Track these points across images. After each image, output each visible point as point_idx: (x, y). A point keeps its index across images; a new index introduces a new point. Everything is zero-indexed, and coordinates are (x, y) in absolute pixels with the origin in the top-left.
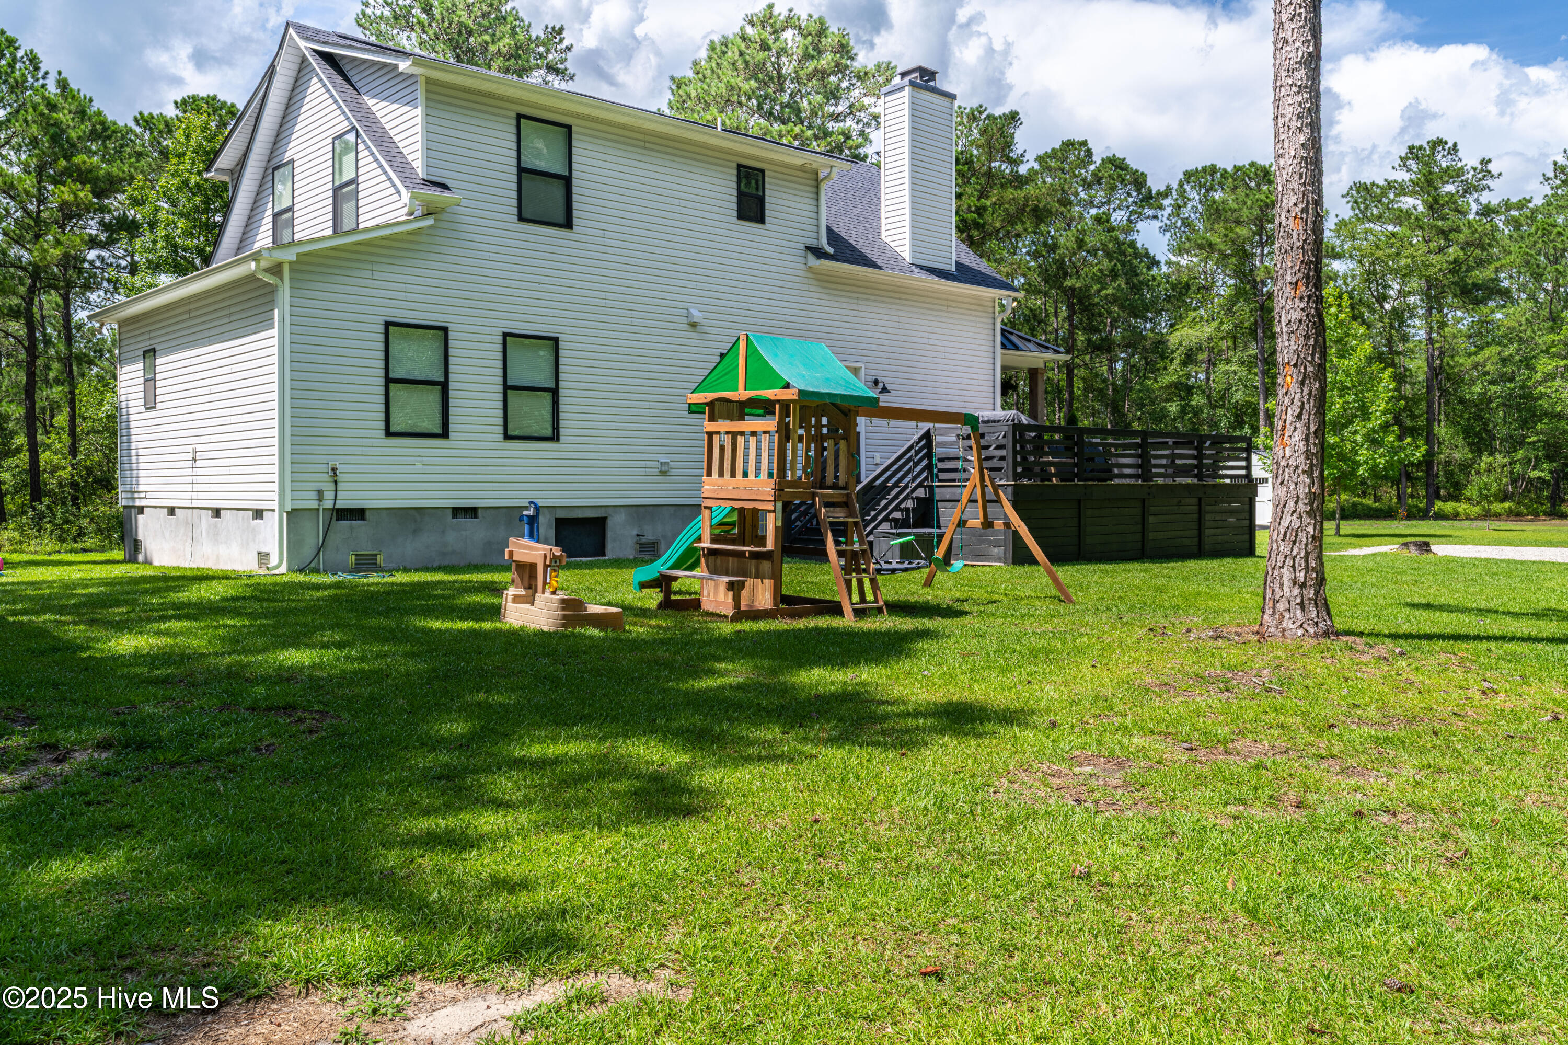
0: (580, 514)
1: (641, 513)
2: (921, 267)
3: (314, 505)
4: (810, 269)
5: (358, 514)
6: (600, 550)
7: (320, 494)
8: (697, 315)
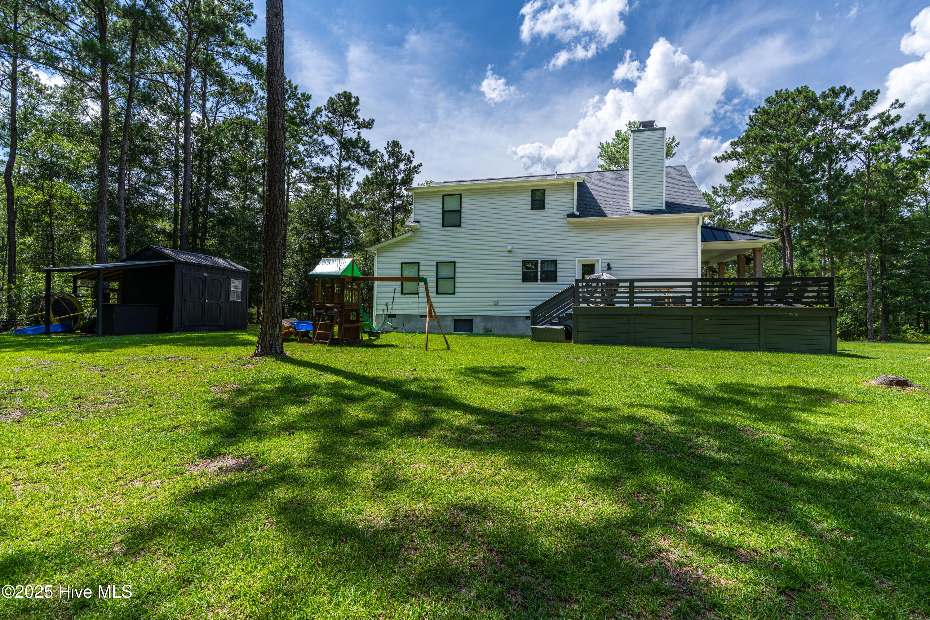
0: (463, 318)
1: (486, 318)
2: (638, 211)
3: (382, 313)
4: (569, 222)
5: (394, 316)
6: (471, 330)
7: (383, 310)
8: (509, 248)
